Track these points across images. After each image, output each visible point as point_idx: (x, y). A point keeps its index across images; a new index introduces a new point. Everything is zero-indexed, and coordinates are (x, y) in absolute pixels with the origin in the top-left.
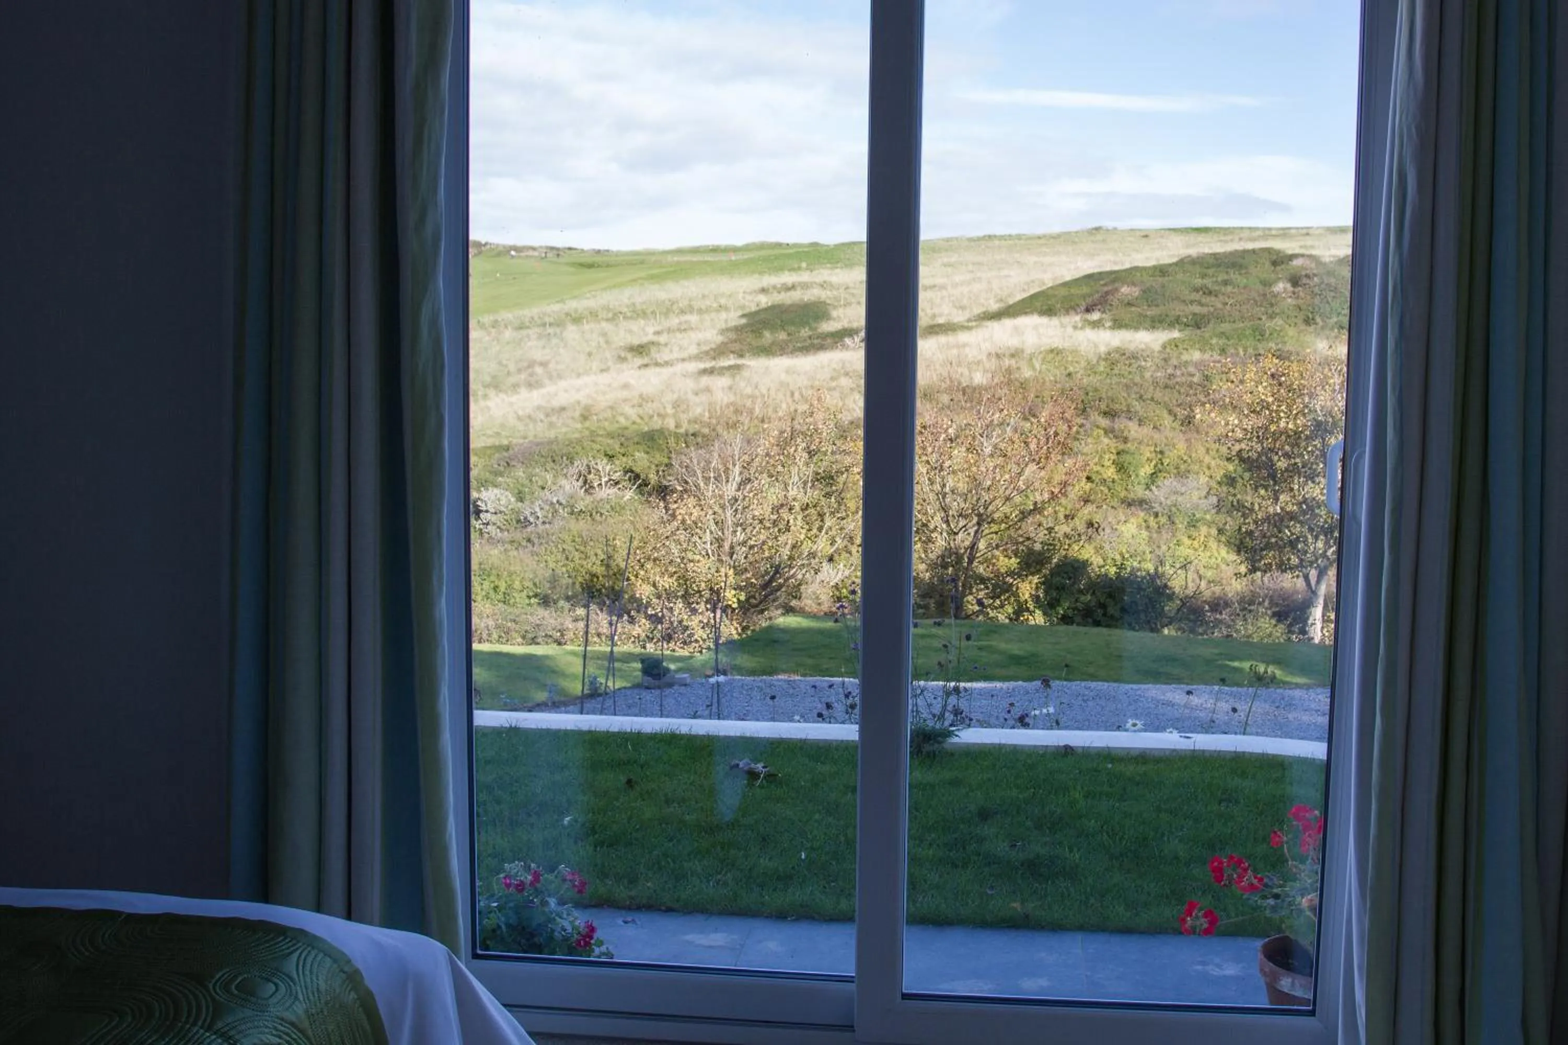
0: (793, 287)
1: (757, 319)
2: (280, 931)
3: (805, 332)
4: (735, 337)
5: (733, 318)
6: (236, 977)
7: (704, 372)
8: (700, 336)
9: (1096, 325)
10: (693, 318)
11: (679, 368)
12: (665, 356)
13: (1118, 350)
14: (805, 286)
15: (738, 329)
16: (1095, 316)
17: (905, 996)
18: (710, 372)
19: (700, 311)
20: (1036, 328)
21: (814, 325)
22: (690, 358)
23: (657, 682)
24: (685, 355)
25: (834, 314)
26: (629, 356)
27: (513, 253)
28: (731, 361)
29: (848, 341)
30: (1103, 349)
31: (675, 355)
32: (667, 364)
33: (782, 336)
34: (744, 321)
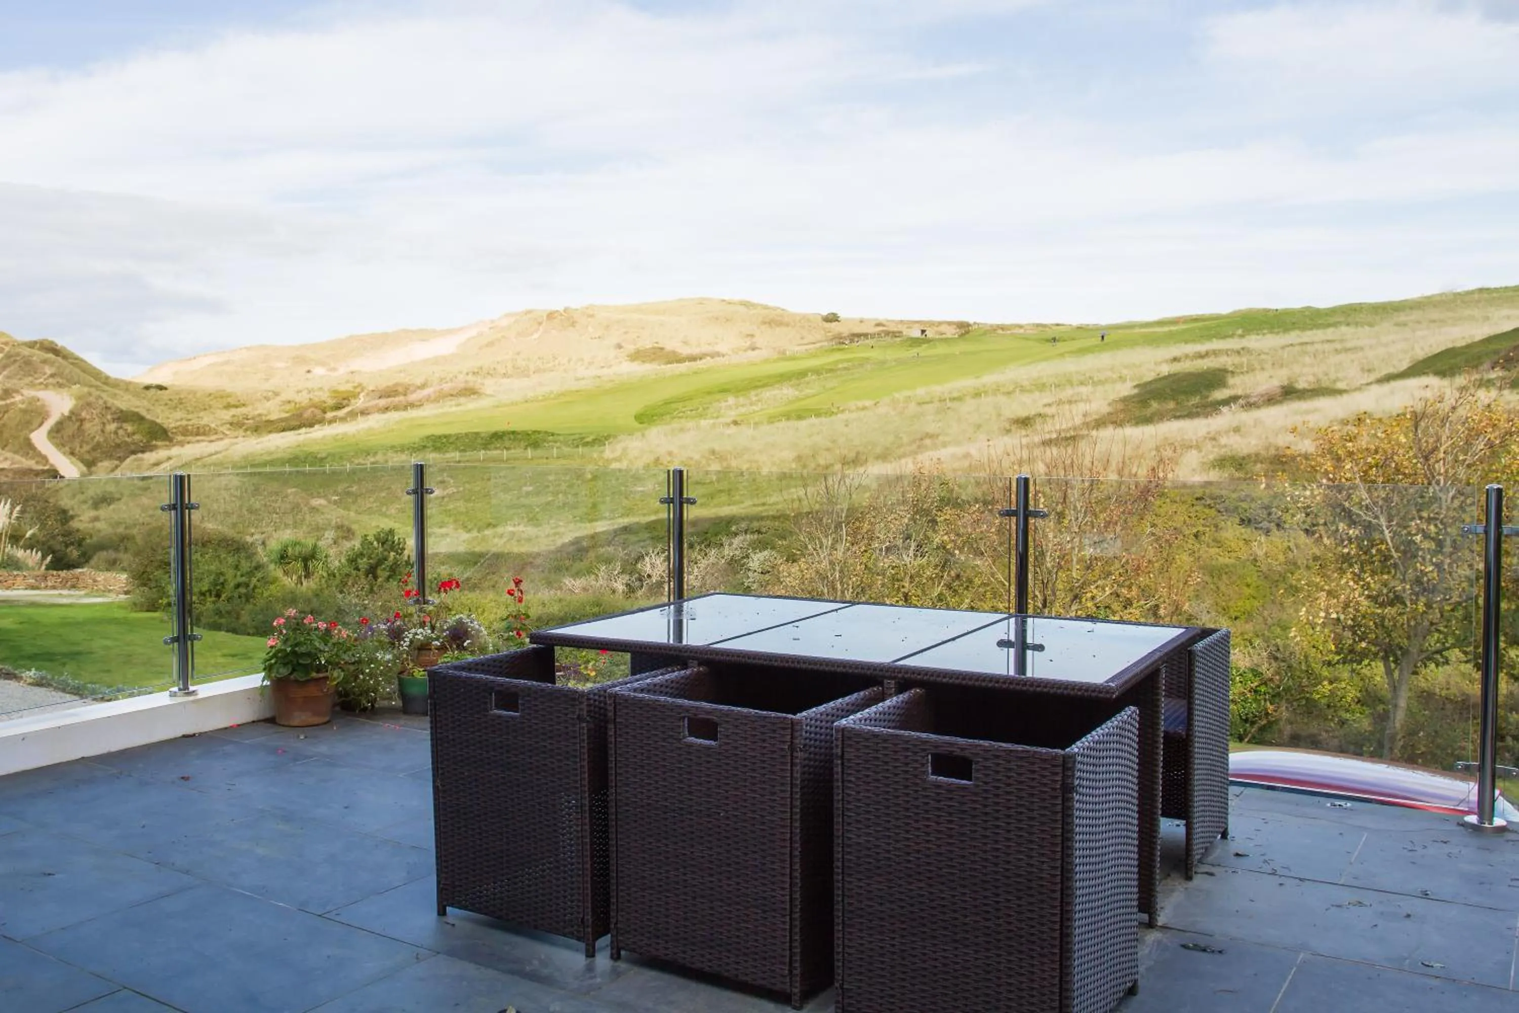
0: (1207, 354)
1: (1148, 388)
3: (1196, 400)
4: (1122, 408)
5: (1126, 389)
8: (1089, 407)
10: (1088, 390)
14: (1216, 353)
15: (1124, 400)
19: (1097, 383)
21: (1205, 393)
26: (1013, 428)
27: (1000, 332)
33: (1171, 405)
34: (1136, 391)
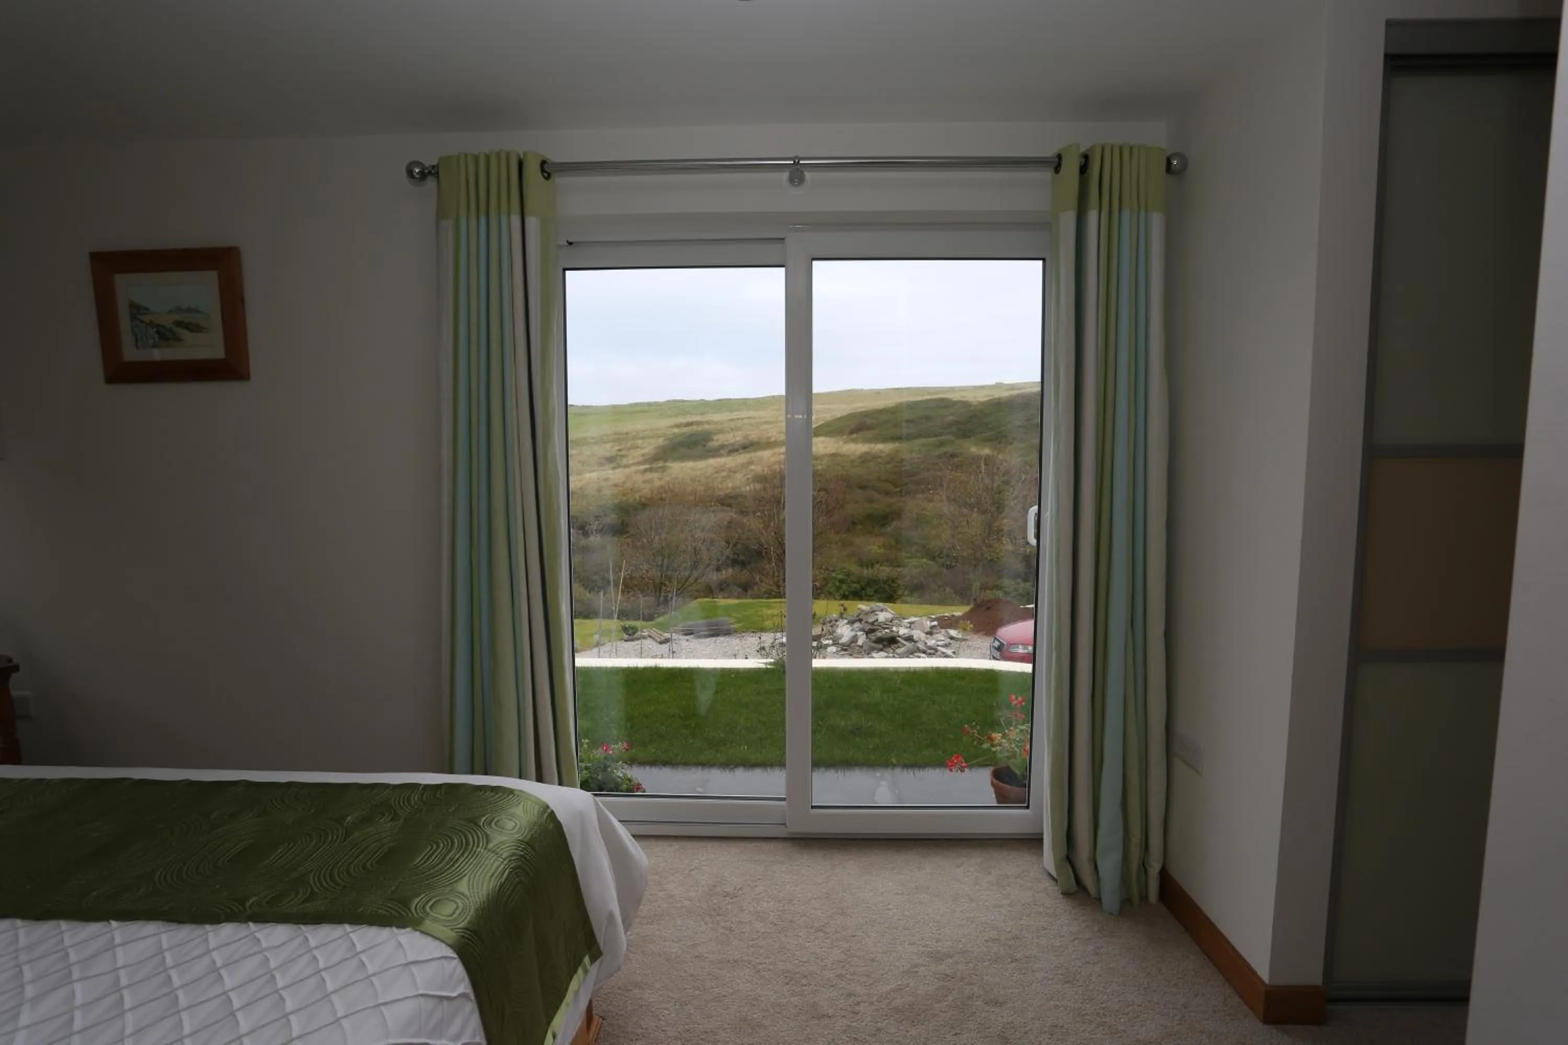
0: (692, 424)
1: (673, 441)
2: (511, 792)
3: (699, 448)
4: (663, 451)
6: (493, 819)
7: (646, 470)
8: (644, 451)
9: (854, 441)
10: (640, 442)
11: (633, 469)
12: (625, 461)
13: (866, 453)
14: (698, 423)
15: (664, 447)
16: (854, 436)
17: (813, 807)
18: (651, 470)
19: (643, 438)
20: (822, 442)
21: (704, 444)
22: (638, 463)
23: (631, 637)
24: (635, 461)
25: (715, 438)
26: (605, 462)
28: (661, 464)
29: (722, 452)
30: (858, 453)
31: (631, 462)
32: (626, 466)
34: (669, 442)
